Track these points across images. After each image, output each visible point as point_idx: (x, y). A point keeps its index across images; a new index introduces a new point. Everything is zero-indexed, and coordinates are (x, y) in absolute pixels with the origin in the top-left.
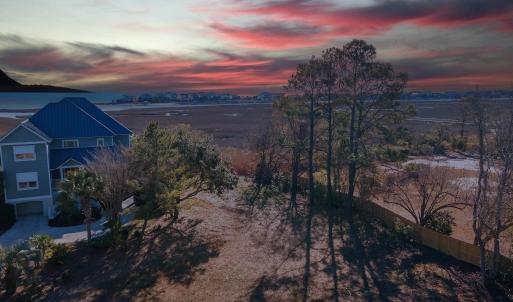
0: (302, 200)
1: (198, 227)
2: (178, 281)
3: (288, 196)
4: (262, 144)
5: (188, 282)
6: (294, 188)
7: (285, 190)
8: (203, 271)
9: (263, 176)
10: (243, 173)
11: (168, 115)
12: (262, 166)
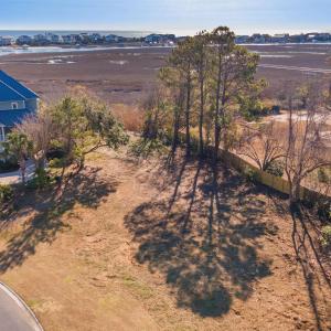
0: (180, 152)
1: (99, 173)
2: (90, 206)
3: (170, 148)
4: (149, 104)
5: (96, 207)
6: (175, 142)
7: (168, 144)
8: (105, 201)
9: (150, 132)
10: (132, 128)
11: (52, 62)
12: (148, 122)
